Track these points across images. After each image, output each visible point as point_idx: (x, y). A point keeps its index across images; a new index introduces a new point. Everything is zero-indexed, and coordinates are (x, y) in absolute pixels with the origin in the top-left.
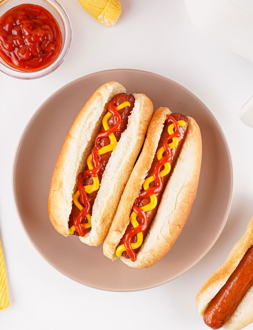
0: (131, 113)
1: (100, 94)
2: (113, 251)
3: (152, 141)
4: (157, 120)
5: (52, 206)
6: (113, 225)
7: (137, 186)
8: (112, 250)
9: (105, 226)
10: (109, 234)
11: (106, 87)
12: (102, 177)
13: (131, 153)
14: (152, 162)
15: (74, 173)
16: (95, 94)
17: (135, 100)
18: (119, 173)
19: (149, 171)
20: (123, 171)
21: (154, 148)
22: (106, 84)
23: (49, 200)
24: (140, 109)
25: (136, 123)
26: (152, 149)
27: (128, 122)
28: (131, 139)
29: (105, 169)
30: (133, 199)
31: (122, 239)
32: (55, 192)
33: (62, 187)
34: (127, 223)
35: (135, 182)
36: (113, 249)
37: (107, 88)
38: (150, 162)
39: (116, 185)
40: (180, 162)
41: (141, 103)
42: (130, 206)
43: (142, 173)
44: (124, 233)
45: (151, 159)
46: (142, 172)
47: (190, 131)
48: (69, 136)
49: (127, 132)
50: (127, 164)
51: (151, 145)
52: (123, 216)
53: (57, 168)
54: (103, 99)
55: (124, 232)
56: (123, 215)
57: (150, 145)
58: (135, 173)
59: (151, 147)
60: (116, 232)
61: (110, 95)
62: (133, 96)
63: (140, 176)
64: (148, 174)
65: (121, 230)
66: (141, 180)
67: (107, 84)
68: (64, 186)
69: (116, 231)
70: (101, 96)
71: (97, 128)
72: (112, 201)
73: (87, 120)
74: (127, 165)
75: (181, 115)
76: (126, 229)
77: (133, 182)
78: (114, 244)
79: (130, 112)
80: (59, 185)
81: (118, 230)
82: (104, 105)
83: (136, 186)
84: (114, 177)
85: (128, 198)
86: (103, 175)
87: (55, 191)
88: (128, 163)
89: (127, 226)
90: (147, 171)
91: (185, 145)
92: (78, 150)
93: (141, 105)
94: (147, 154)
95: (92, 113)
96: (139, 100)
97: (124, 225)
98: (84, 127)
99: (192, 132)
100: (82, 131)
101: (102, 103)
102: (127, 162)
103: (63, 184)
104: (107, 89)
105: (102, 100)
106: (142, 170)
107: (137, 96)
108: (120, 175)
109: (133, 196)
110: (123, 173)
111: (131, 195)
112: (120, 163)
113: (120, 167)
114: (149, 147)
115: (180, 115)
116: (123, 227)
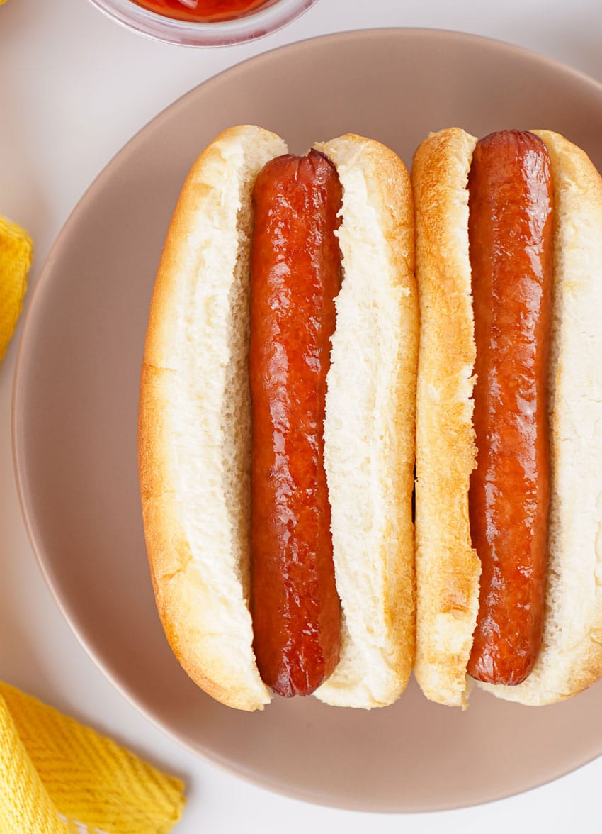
0: (342, 217)
1: (206, 188)
2: (459, 683)
3: (442, 260)
4: (437, 181)
5: (177, 631)
6: (424, 592)
7: (456, 431)
8: (457, 680)
9: (404, 632)
10: (424, 628)
11: (218, 152)
12: (327, 472)
13: (395, 356)
14: (473, 330)
15: (214, 494)
16: (190, 193)
17: (334, 168)
18: (382, 438)
19: (475, 365)
20: (392, 426)
21: (458, 281)
22: (212, 146)
23: (161, 612)
24: (370, 192)
25: (373, 245)
26: (454, 287)
27: (343, 252)
28: (375, 305)
29: (322, 443)
30: (460, 480)
31: (477, 633)
32: (172, 581)
33: (191, 558)
34: (473, 569)
35: (443, 420)
36: (457, 676)
37: (220, 157)
38: (466, 332)
39: (389, 481)
40: (574, 296)
41: (364, 170)
42: (462, 509)
43: (457, 382)
44: (478, 607)
45: (466, 321)
46: (450, 378)
47: (566, 178)
48: (152, 370)
49: (351, 288)
50: (395, 395)
51: (448, 275)
52: (448, 552)
53: (148, 494)
54: (223, 201)
55: (475, 607)
56: (450, 549)
57: (442, 276)
58: (430, 390)
59: (449, 283)
60: (448, 616)
61: (242, 178)
62: (322, 155)
63: (452, 396)
64: (476, 376)
65: (462, 602)
66: (462, 405)
67: (218, 144)
68: (194, 551)
69: (447, 610)
70: (212, 190)
71: (236, 308)
72: (395, 541)
73: (193, 293)
74: (396, 401)
75: (517, 134)
76: (478, 592)
77: (435, 424)
78: (454, 659)
79: (338, 216)
80: (176, 555)
81: (452, 607)
82: (234, 221)
83: (455, 434)
84: (368, 460)
85: (443, 484)
86: (325, 466)
87: (171, 576)
88: (397, 391)
89: (478, 579)
90: (468, 369)
91: (568, 232)
92: (201, 407)
93: (366, 177)
94: (445, 310)
95: (201, 262)
96: (352, 162)
97: (464, 582)
98: (190, 321)
99: (574, 179)
100: (189, 339)
101: (223, 215)
102: (394, 390)
103: (187, 545)
104: (225, 160)
105: (219, 204)
106: (449, 371)
107: (336, 149)
108: (388, 442)
109: (456, 471)
110: (393, 431)
111: (447, 473)
112: (371, 403)
113: (376, 413)
114: (442, 286)
115: (511, 137)
116: (466, 588)
